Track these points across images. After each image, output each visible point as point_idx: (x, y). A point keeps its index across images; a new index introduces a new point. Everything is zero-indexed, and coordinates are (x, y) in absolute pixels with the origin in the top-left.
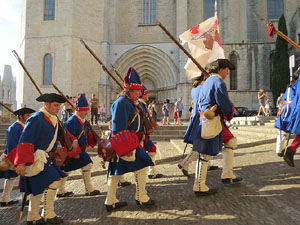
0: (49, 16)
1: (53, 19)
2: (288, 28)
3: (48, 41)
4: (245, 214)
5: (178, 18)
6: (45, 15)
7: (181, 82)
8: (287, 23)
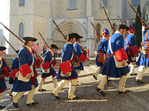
0: (22, 4)
1: (24, 6)
2: (142, 12)
3: (21, 17)
4: (118, 102)
5: (87, 6)
6: (20, 4)
7: (88, 38)
8: (141, 10)
